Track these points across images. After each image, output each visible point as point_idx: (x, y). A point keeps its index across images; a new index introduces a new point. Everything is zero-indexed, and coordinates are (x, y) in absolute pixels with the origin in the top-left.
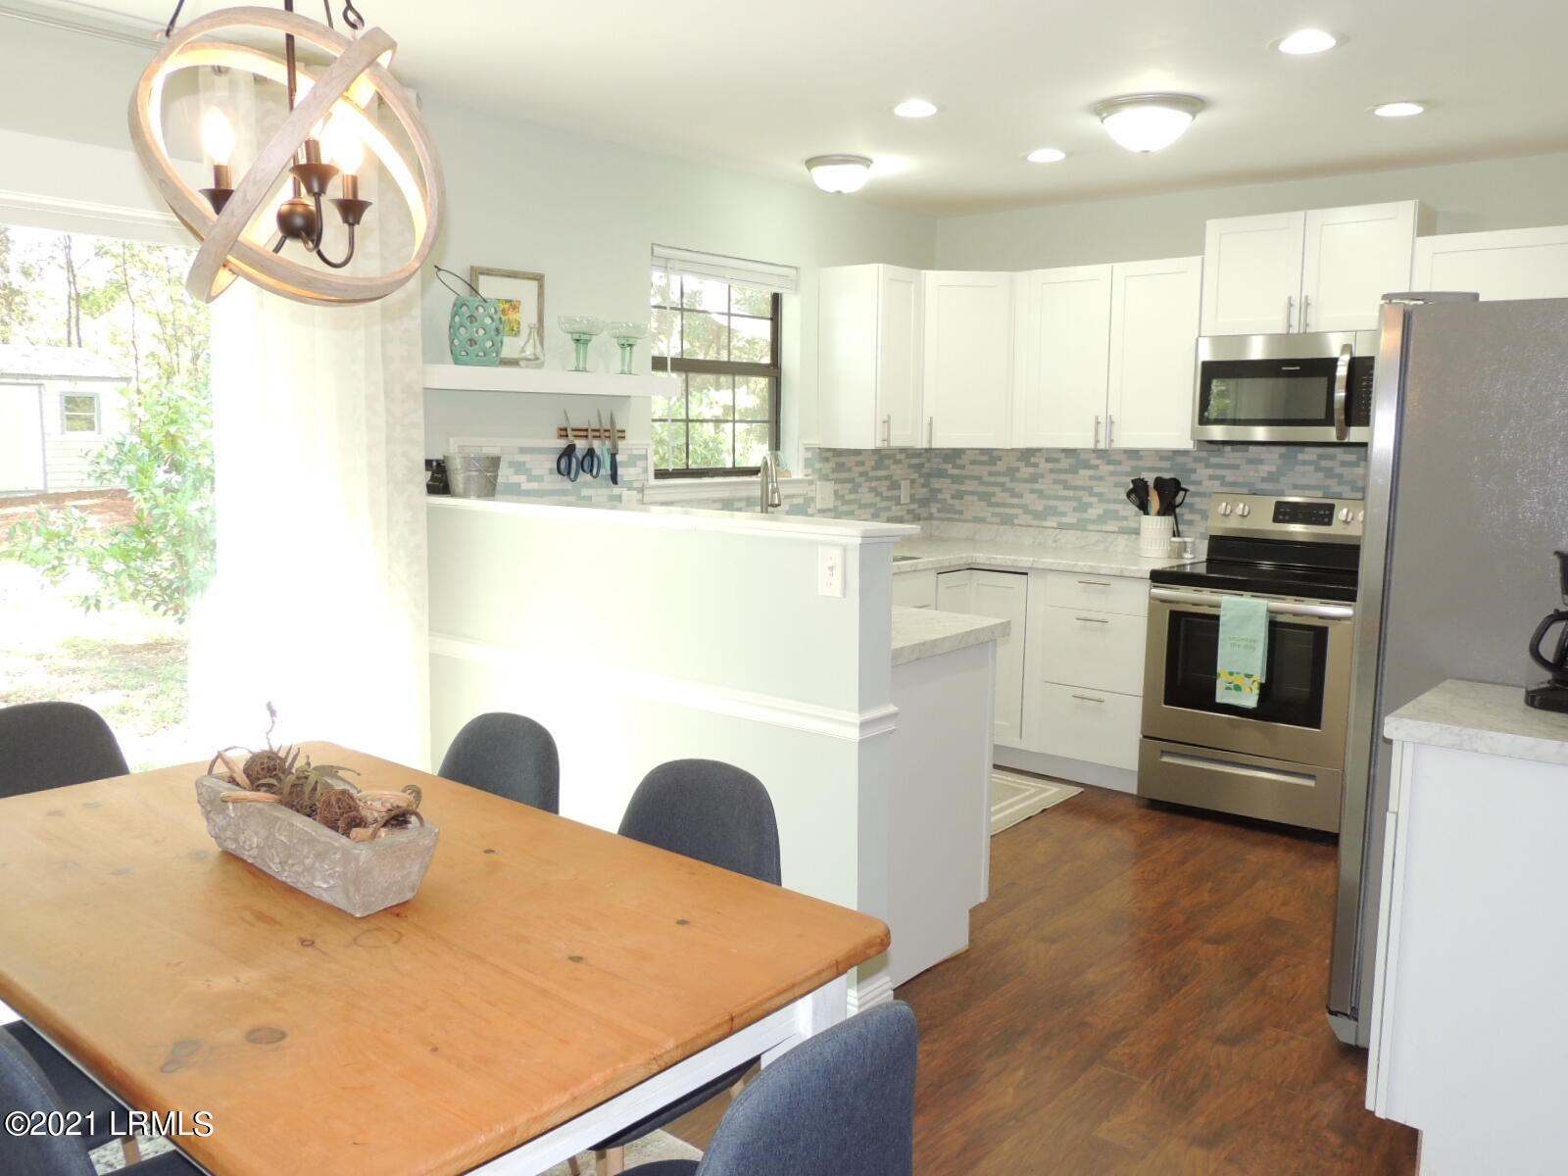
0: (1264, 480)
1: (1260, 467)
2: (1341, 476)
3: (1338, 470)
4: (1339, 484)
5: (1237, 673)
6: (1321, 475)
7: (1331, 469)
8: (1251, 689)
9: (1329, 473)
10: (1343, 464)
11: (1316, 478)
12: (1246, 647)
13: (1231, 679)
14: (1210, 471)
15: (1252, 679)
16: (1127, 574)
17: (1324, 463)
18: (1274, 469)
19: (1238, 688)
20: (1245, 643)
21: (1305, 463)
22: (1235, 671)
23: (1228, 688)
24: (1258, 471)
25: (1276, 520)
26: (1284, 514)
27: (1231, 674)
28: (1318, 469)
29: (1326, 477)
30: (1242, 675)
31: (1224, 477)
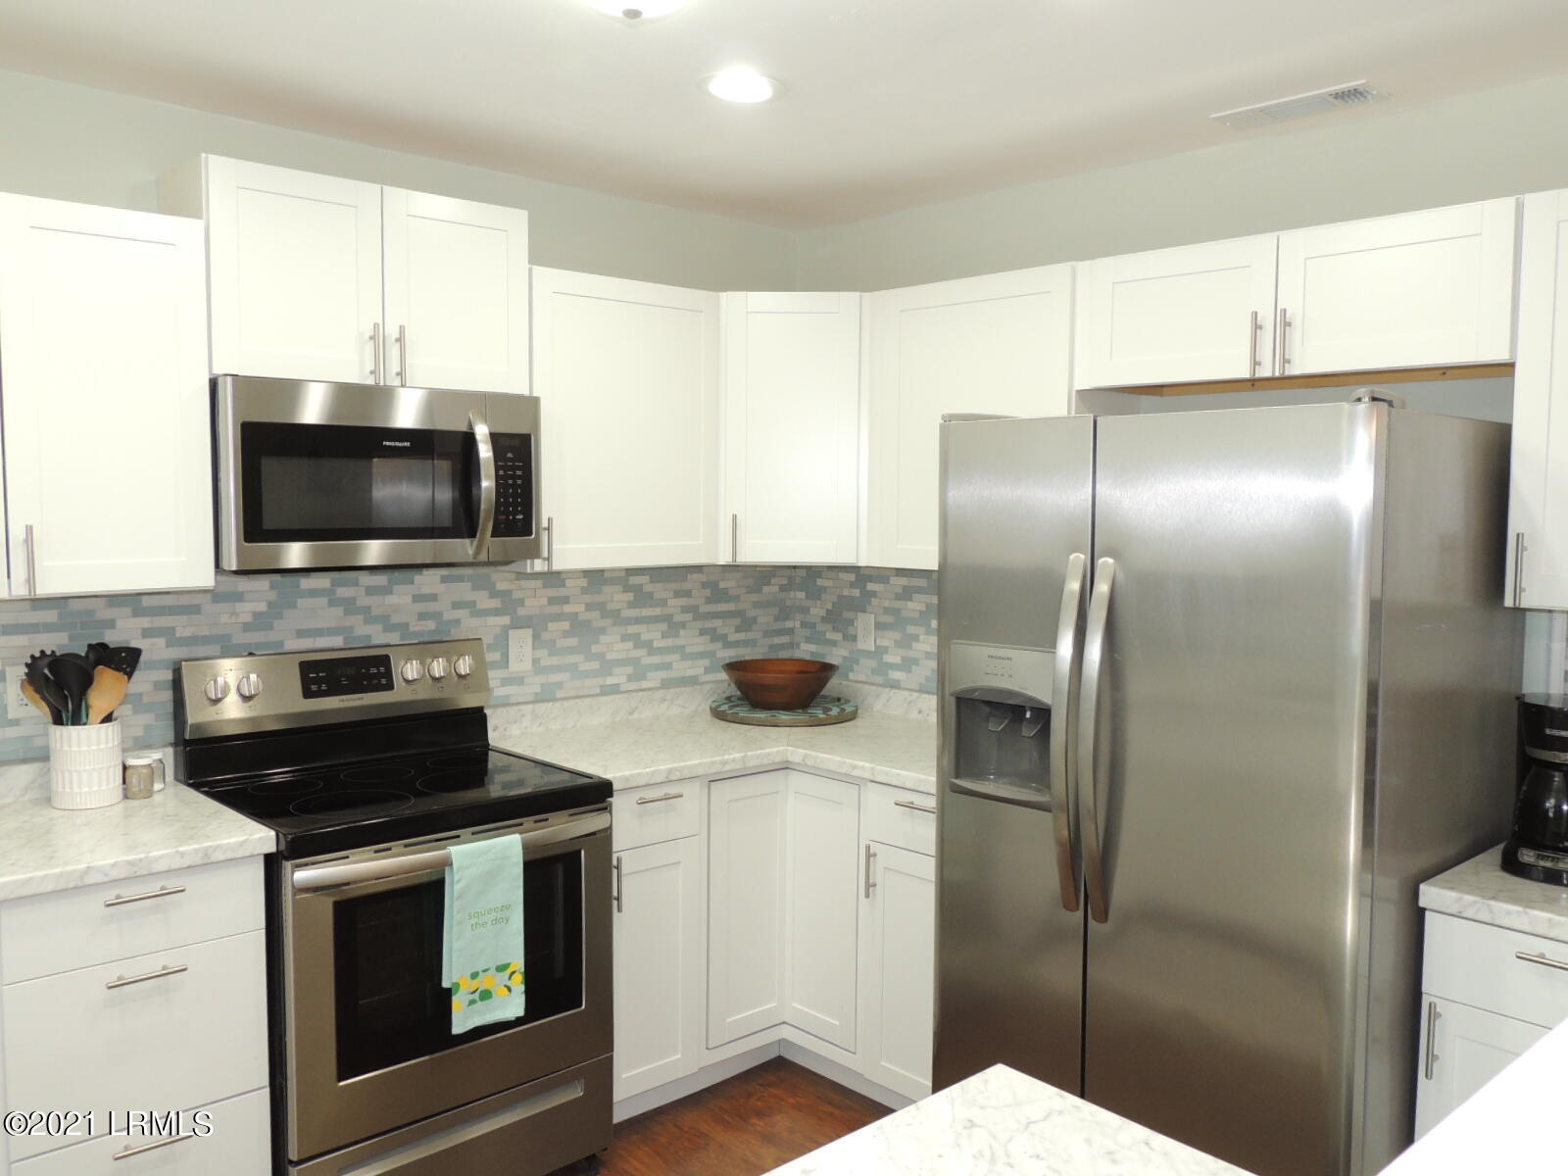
0: (247, 627)
1: (239, 607)
2: (367, 610)
3: (364, 601)
4: (367, 622)
5: (484, 971)
6: (339, 611)
7: (352, 601)
8: (509, 989)
9: (350, 606)
10: (371, 591)
11: (332, 616)
12: (496, 921)
13: (474, 984)
14: (145, 622)
15: (509, 971)
16: (219, 856)
17: (343, 592)
18: (262, 607)
19: (486, 995)
20: (493, 915)
21: (313, 593)
22: (480, 969)
23: (472, 1002)
24: (233, 614)
25: (308, 694)
26: (318, 681)
27: (474, 976)
28: (332, 603)
29: (346, 613)
30: (493, 971)
31: (173, 629)
